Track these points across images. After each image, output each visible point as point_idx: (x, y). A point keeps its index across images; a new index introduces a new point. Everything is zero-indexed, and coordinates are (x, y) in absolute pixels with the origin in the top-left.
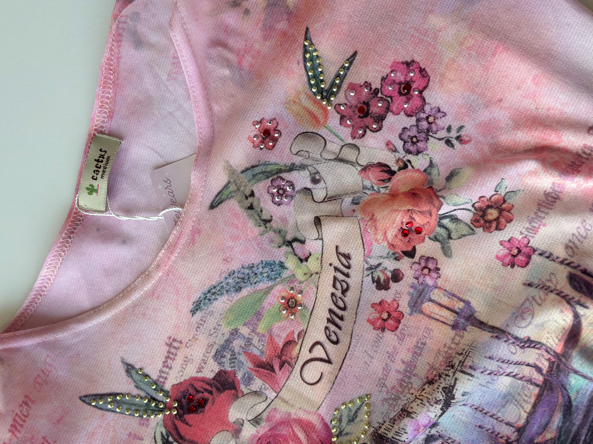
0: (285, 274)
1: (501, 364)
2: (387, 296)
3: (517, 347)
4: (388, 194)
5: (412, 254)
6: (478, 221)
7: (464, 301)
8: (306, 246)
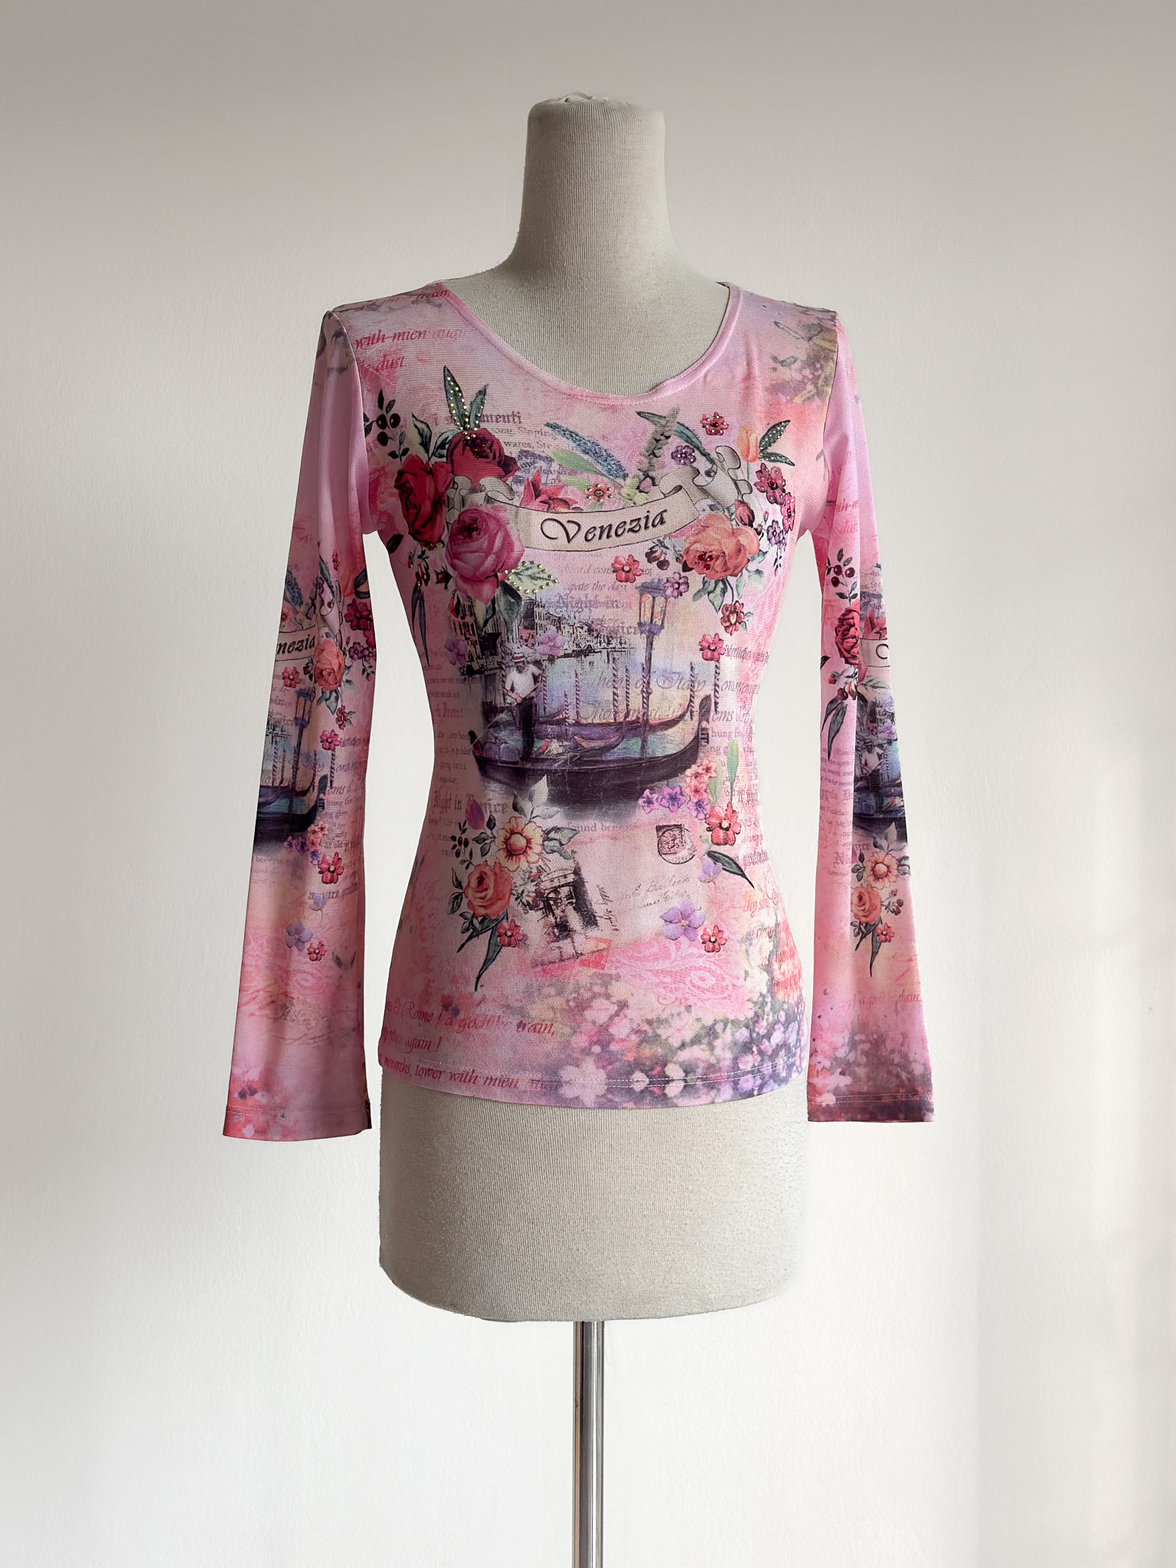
0: (620, 481)
1: (625, 680)
2: (644, 563)
3: (641, 687)
4: (733, 529)
5: (686, 568)
6: (727, 611)
7: (663, 623)
8: (652, 488)
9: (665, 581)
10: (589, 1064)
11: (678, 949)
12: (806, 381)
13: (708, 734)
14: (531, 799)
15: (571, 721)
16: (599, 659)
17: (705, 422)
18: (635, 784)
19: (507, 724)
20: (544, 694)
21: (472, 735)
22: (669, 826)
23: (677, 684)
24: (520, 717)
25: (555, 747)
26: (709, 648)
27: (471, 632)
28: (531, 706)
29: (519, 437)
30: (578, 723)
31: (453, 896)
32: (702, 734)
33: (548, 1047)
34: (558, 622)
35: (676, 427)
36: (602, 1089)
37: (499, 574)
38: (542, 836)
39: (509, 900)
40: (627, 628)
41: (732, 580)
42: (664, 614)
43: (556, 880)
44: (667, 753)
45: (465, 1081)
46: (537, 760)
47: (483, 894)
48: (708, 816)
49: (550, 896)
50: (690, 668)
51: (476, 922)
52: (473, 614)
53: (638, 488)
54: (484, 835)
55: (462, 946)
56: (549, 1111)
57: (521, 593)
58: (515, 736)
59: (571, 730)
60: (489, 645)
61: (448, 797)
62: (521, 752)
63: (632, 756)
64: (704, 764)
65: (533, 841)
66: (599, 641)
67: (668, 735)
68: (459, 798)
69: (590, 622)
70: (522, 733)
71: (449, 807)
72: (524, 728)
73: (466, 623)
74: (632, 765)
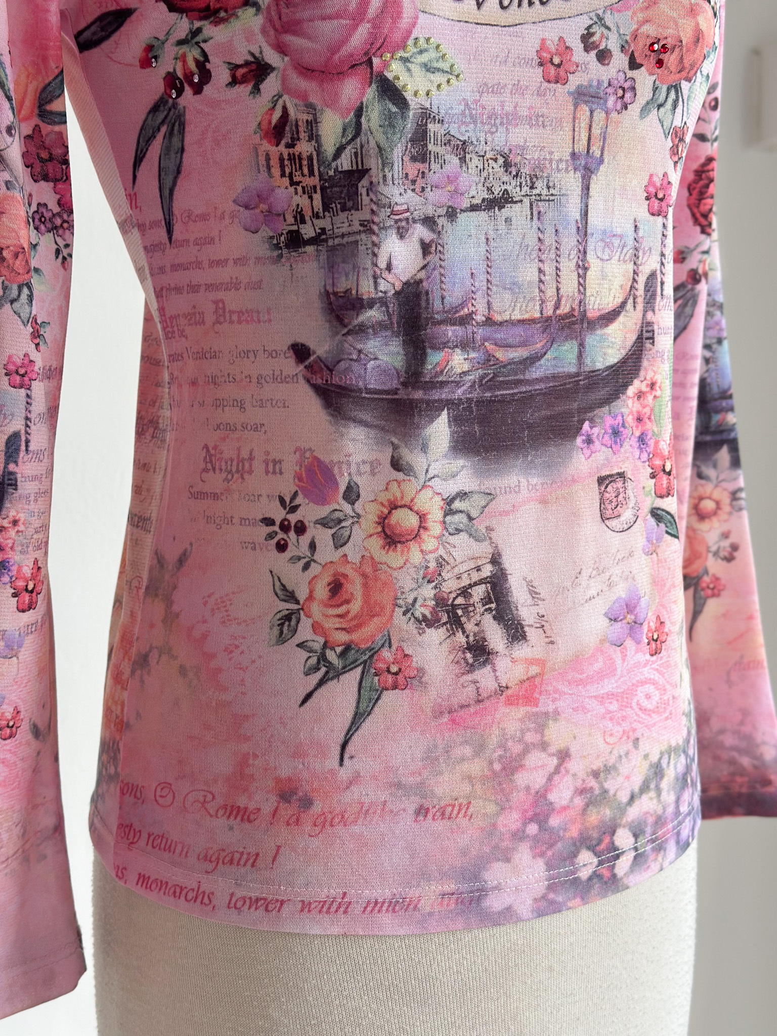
2: (579, 54)
3: (576, 259)
4: (691, 3)
5: (634, 65)
6: (676, 137)
7: (602, 154)
9: (606, 85)
10: (524, 855)
11: (624, 657)
13: (653, 331)
14: (424, 448)
15: (479, 318)
16: (518, 212)
18: (570, 414)
19: (381, 326)
20: (442, 275)
21: (300, 352)
22: (611, 476)
23: (618, 253)
24: (400, 315)
25: (458, 362)
26: (656, 196)
27: (306, 171)
28: (418, 295)
30: (489, 321)
31: (279, 616)
32: (647, 331)
33: (464, 840)
34: (462, 149)
36: (540, 888)
37: (376, 61)
38: (442, 508)
39: (392, 616)
41: (685, 87)
42: (605, 139)
43: (465, 576)
44: (608, 364)
45: (328, 912)
46: (433, 385)
47: (341, 610)
48: (651, 456)
49: (457, 602)
50: (633, 229)
51: (331, 656)
52: (314, 136)
55: (308, 696)
56: (468, 937)
57: (408, 95)
58: (392, 348)
59: (480, 332)
60: (341, 192)
61: (245, 454)
62: (403, 373)
63: (566, 370)
64: (648, 378)
65: (429, 516)
66: (518, 183)
67: (609, 335)
68: (275, 455)
69: (506, 151)
70: (403, 340)
71: (250, 472)
72: (406, 334)
73: (297, 154)
74: (565, 384)
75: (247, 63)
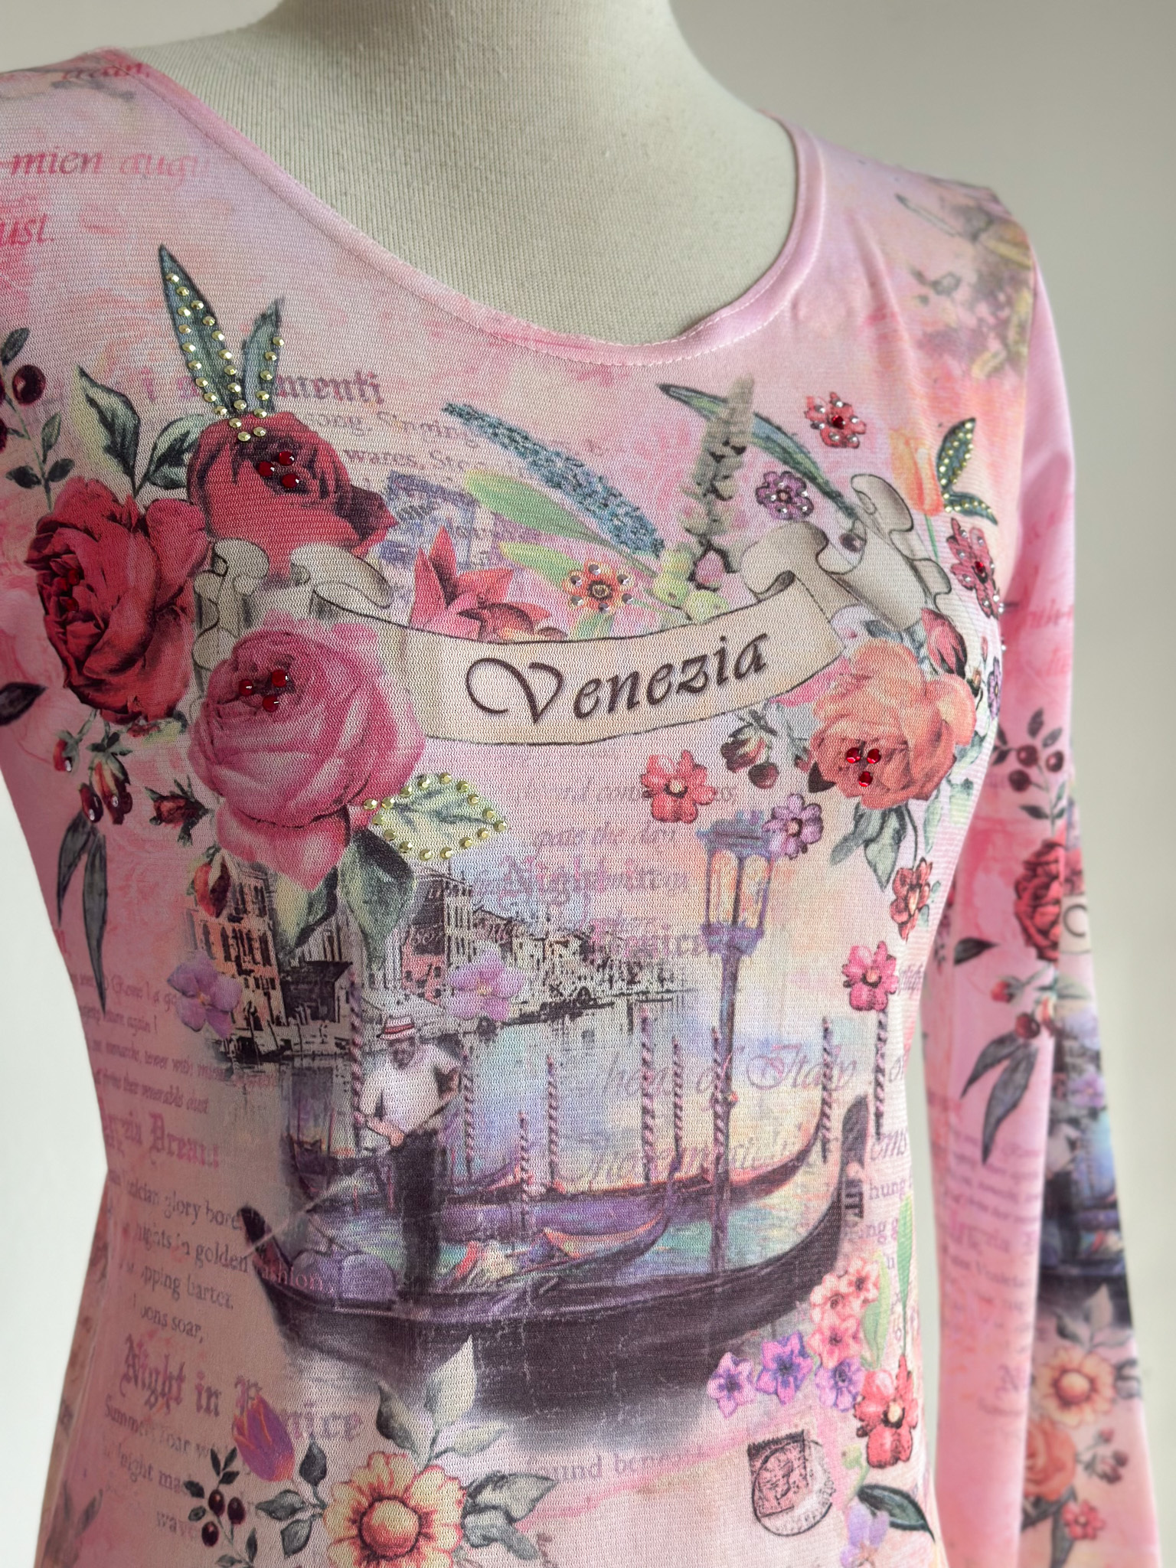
0: (646, 557)
1: (671, 1072)
2: (717, 772)
3: (711, 1090)
4: (925, 682)
5: (818, 783)
6: (903, 883)
7: (761, 923)
8: (727, 578)
9: (767, 816)
12: (985, 330)
13: (861, 1195)
14: (430, 1404)
15: (535, 1189)
16: (606, 1024)
17: (814, 414)
18: (697, 1342)
20: (468, 1124)
21: (253, 1224)
22: (776, 1441)
23: (793, 1074)
24: (398, 1183)
25: (495, 1261)
26: (864, 980)
27: (258, 956)
28: (429, 1154)
29: (381, 439)
30: (552, 1194)
32: (849, 1196)
34: (506, 932)
35: (753, 425)
37: (354, 811)
38: (460, 1502)
40: (678, 940)
41: (917, 808)
46: (447, 1300)
48: (859, 1399)
50: (821, 1034)
52: (266, 910)
53: (692, 577)
54: (290, 1499)
57: (410, 858)
58: (385, 1236)
59: (536, 1212)
60: (311, 991)
61: (174, 1369)
62: (401, 1277)
63: (689, 1269)
64: (851, 1270)
65: (435, 1517)
66: (607, 977)
67: (772, 1207)
68: (209, 1381)
69: (585, 928)
70: (404, 1225)
71: (178, 1400)
72: (410, 1213)
73: (245, 931)
74: (688, 1292)
75: (173, 797)
